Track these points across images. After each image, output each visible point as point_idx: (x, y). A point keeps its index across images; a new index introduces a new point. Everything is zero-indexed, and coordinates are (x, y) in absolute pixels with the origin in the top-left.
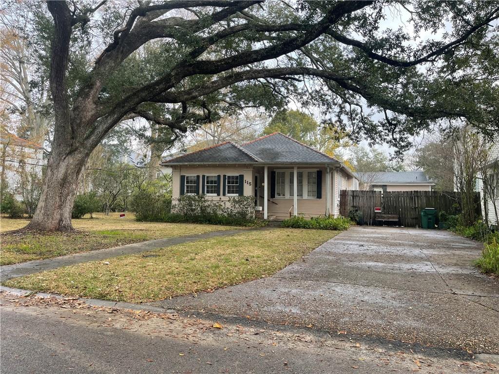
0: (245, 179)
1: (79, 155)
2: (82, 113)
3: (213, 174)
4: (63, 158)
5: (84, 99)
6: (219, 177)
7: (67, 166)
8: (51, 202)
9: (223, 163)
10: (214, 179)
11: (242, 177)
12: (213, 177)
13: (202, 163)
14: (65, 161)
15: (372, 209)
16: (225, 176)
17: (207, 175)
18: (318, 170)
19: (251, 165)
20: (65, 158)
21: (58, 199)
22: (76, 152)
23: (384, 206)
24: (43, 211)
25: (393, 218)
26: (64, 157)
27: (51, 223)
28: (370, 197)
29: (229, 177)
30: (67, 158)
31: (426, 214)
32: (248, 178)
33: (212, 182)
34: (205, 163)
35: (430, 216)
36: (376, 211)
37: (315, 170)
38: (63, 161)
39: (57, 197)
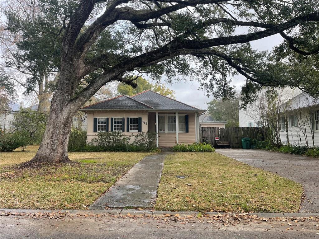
0: (143, 120)
1: (79, 103)
2: (76, 70)
3: (119, 117)
4: (65, 105)
5: (77, 59)
6: (123, 119)
7: (70, 110)
8: (56, 139)
9: (128, 110)
10: (119, 121)
11: (140, 119)
12: (119, 119)
13: (113, 109)
14: (67, 107)
15: (214, 138)
16: (128, 118)
17: (114, 117)
18: (186, 114)
19: (147, 111)
20: (67, 105)
21: (61, 137)
22: (77, 100)
23: (220, 137)
24: (49, 147)
25: (226, 143)
26: (67, 103)
27: (56, 157)
28: (213, 131)
29: (131, 119)
30: (69, 104)
31: (246, 140)
32: (145, 119)
33: (118, 123)
34: (115, 109)
35: (247, 142)
36: (216, 140)
37: (184, 115)
38: (66, 107)
39: (61, 135)
